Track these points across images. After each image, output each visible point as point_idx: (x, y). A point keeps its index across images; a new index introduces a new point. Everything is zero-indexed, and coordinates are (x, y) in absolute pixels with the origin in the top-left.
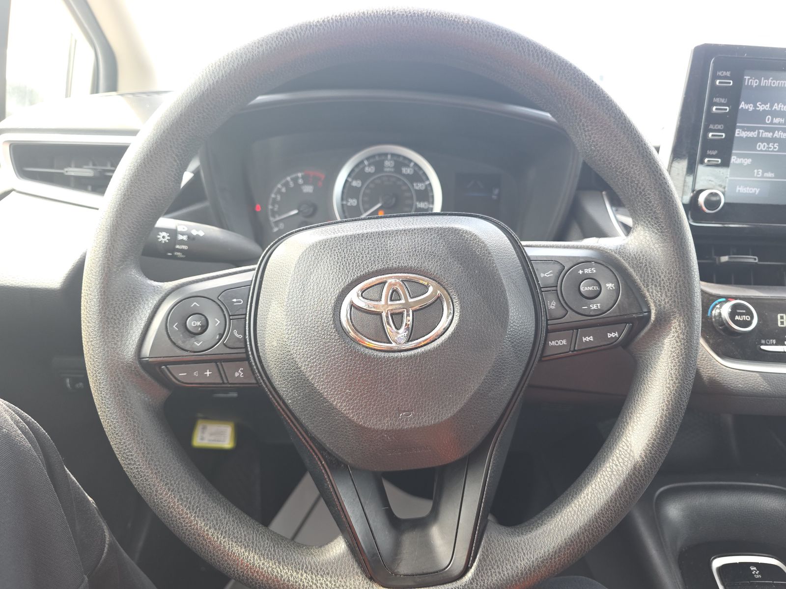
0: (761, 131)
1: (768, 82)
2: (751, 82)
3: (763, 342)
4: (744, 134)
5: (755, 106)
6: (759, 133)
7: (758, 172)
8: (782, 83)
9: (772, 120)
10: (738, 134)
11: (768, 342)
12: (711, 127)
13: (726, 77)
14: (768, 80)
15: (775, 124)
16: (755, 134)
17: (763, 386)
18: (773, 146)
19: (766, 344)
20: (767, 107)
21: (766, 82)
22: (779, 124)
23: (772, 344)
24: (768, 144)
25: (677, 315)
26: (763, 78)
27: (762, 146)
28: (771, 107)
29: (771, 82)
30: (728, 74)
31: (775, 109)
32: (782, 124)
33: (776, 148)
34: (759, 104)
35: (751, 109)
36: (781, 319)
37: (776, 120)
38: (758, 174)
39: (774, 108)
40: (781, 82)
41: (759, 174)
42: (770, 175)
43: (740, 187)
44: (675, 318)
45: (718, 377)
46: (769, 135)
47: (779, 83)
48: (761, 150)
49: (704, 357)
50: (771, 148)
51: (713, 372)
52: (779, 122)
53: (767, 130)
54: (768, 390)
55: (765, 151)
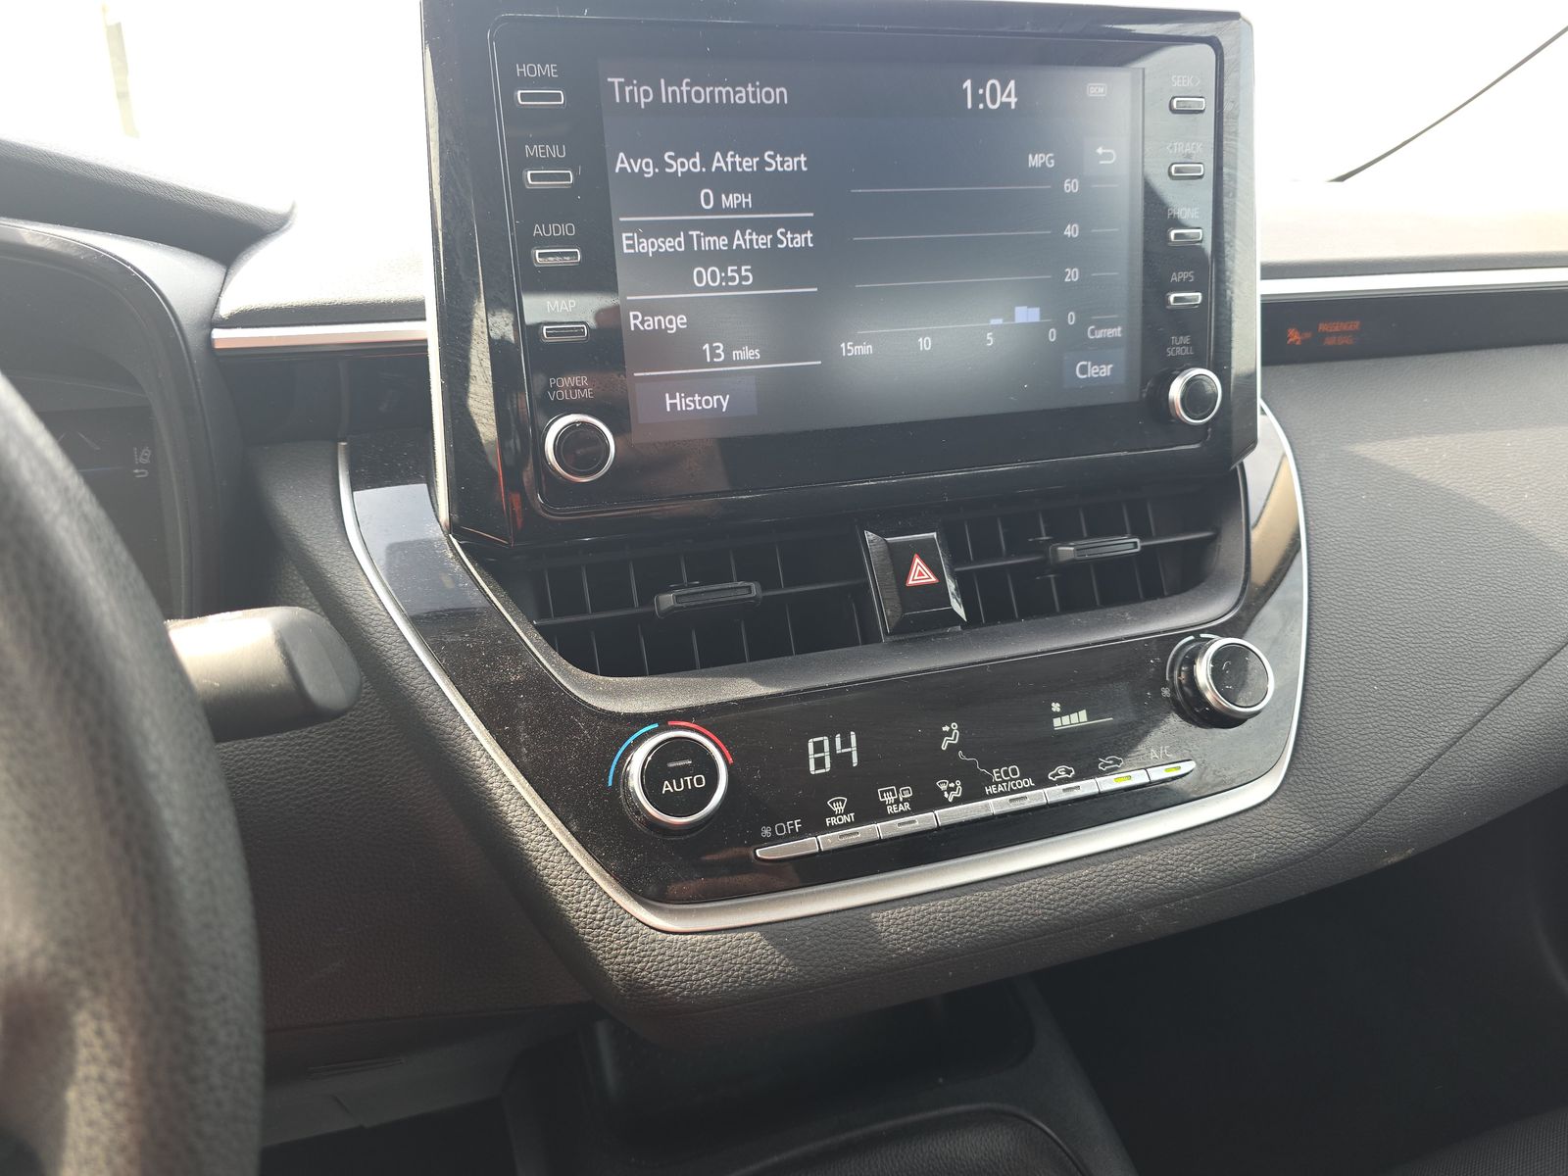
0: (694, 233)
1: (681, 92)
2: (632, 93)
3: (766, 832)
4: (647, 246)
5: (660, 163)
6: (689, 240)
7: (713, 350)
8: (720, 93)
9: (718, 200)
10: (629, 246)
11: (781, 829)
12: (538, 230)
13: (543, 82)
14: (680, 86)
15: (729, 211)
16: (679, 243)
17: (775, 964)
18: (738, 271)
19: (774, 840)
20: (694, 164)
21: (674, 92)
22: (739, 209)
23: (794, 836)
24: (723, 269)
25: (84, 993)
26: (662, 81)
27: (707, 277)
28: (707, 161)
29: (689, 93)
30: (550, 70)
31: (719, 169)
32: (747, 211)
33: (746, 278)
34: (670, 157)
35: (650, 172)
36: (815, 752)
37: (730, 201)
38: (714, 355)
39: (715, 164)
40: (717, 90)
41: (719, 356)
42: (748, 353)
43: (673, 397)
44: (79, 1005)
45: (643, 970)
46: (721, 243)
47: (712, 93)
48: (707, 289)
49: (599, 916)
50: (733, 279)
51: (628, 958)
52: (740, 204)
53: (711, 229)
54: (789, 973)
55: (719, 288)
